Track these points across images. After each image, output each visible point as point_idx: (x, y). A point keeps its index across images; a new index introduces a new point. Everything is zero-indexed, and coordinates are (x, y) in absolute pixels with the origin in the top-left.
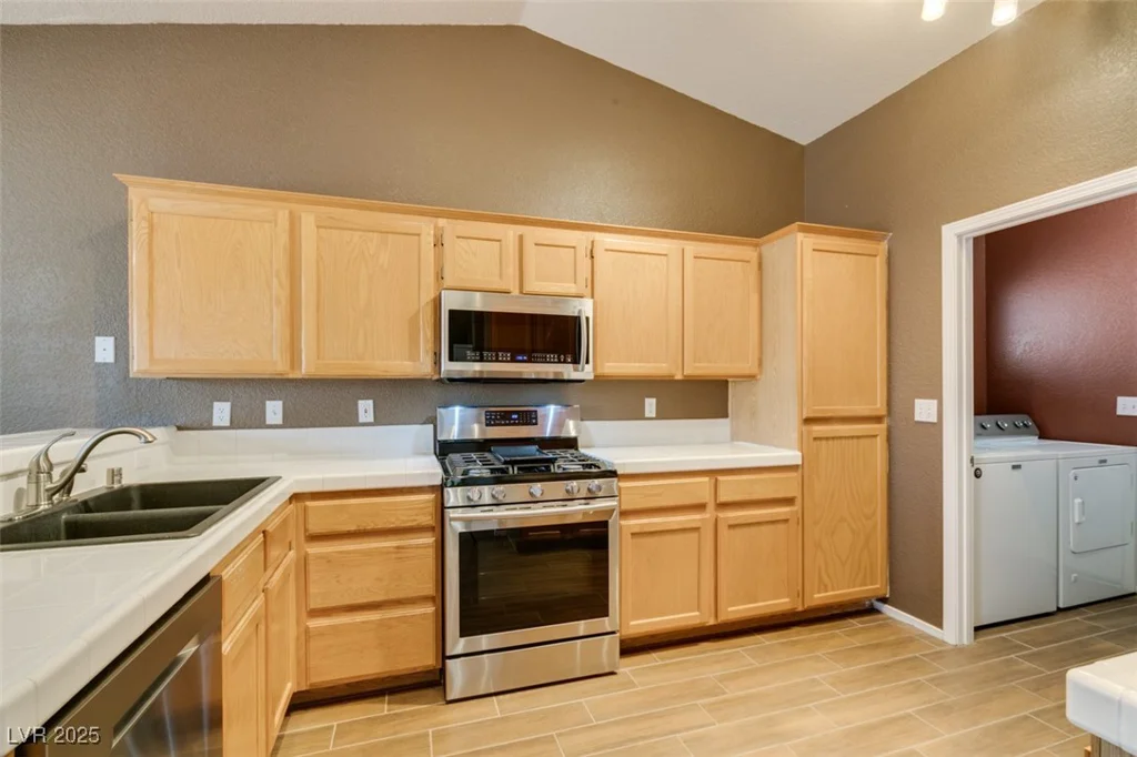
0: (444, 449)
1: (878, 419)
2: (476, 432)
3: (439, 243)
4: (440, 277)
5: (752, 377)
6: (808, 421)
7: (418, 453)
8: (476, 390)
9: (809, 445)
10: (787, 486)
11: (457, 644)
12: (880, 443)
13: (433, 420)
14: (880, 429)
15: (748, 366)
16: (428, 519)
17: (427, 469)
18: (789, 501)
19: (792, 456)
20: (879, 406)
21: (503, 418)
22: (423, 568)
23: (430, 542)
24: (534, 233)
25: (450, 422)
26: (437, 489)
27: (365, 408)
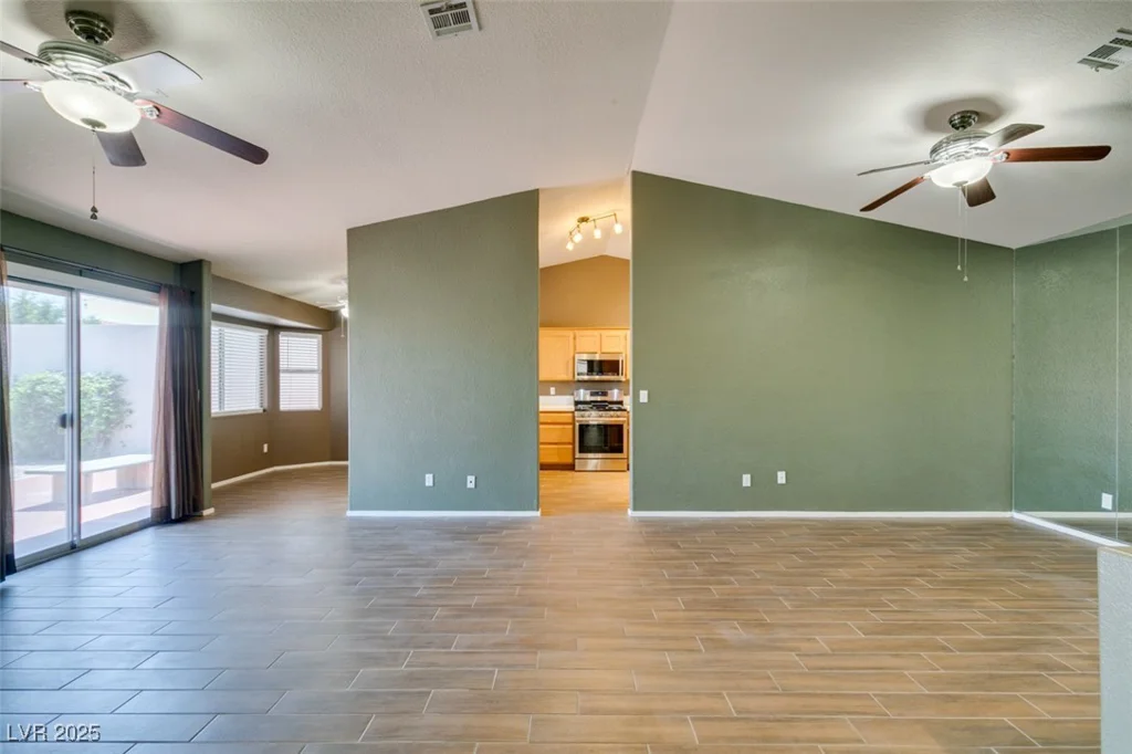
0: (577, 403)
2: (589, 398)
3: (575, 338)
4: (575, 348)
7: (569, 404)
8: (586, 385)
11: (578, 455)
13: (573, 394)
16: (570, 421)
17: (572, 408)
21: (596, 394)
22: (568, 434)
23: (571, 427)
24: (605, 333)
25: (578, 395)
26: (573, 412)
27: (553, 390)
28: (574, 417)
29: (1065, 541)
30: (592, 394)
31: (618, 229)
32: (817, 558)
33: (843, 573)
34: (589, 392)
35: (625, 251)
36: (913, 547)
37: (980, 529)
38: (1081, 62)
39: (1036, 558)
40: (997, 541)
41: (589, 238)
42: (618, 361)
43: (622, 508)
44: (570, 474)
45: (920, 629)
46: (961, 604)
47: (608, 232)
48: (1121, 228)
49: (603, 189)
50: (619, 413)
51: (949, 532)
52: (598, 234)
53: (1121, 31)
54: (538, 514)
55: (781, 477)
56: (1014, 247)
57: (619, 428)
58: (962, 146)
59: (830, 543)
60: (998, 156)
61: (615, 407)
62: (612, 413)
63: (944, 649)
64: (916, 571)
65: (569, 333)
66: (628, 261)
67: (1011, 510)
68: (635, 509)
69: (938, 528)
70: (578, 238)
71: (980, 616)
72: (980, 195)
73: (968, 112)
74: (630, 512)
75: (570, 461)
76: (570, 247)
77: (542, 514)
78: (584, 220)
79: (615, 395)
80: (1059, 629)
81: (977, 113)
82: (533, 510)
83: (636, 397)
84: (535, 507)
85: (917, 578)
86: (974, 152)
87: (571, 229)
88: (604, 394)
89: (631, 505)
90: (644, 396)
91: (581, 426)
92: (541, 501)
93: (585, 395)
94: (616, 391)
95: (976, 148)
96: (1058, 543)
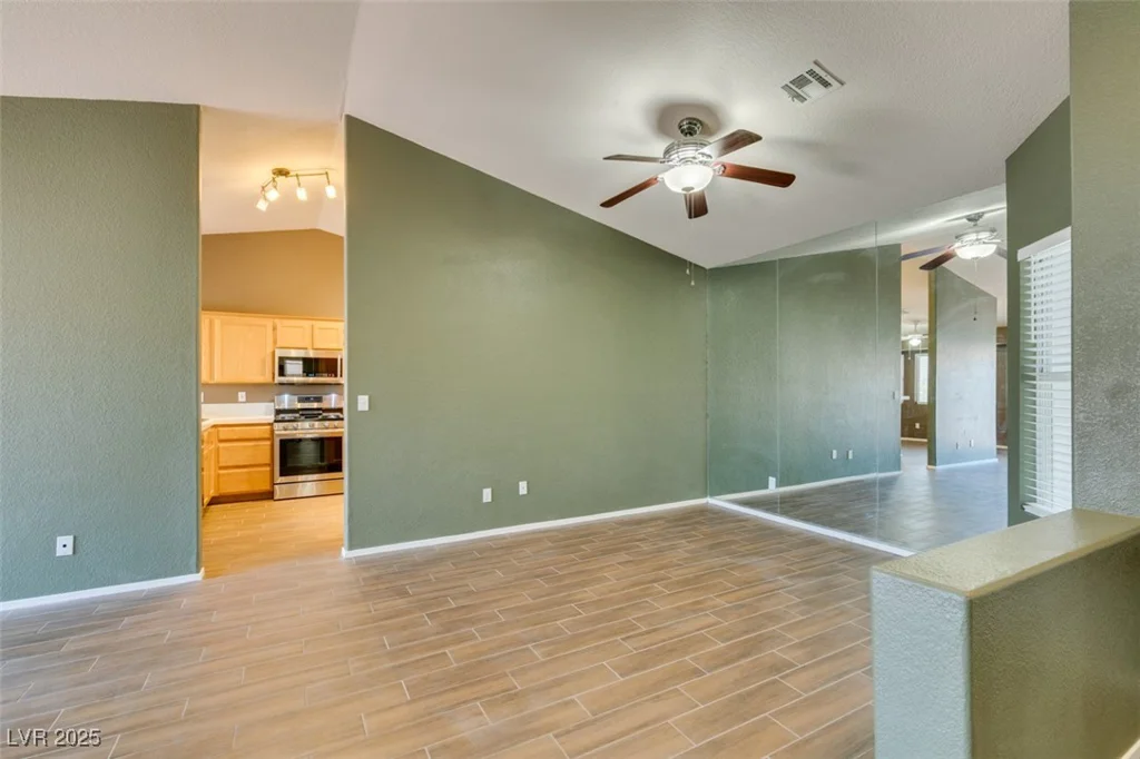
0: (278, 412)
3: (274, 329)
4: (275, 342)
7: (266, 414)
8: (291, 387)
11: (278, 479)
13: (273, 401)
16: (267, 436)
17: (271, 418)
21: (307, 400)
22: (265, 453)
23: (268, 443)
24: (318, 324)
25: (282, 402)
26: (271, 424)
27: (242, 396)
28: (272, 431)
29: (747, 520)
30: (300, 400)
31: (331, 192)
32: (561, 578)
33: (590, 593)
34: (296, 398)
35: (337, 224)
36: (645, 547)
37: (690, 518)
38: (783, 88)
39: (733, 542)
40: (704, 529)
41: (288, 200)
42: (336, 360)
43: (333, 547)
44: (267, 504)
45: (671, 651)
46: (696, 608)
47: (317, 198)
48: (780, 260)
49: (306, 132)
50: (336, 423)
51: (667, 525)
52: (302, 195)
53: (816, 63)
54: (198, 577)
55: (523, 488)
56: (707, 267)
57: (338, 441)
58: (689, 152)
59: (573, 556)
60: (717, 167)
61: (332, 415)
62: (327, 423)
63: (697, 672)
64: (652, 576)
65: (268, 322)
66: (342, 238)
67: (706, 496)
68: (351, 547)
69: (659, 522)
70: (273, 195)
71: (713, 619)
72: (698, 208)
73: (694, 119)
74: (345, 553)
75: (265, 487)
76: (262, 206)
77: (207, 576)
78: (282, 172)
79: (332, 400)
80: (771, 618)
81: (701, 122)
82: (191, 572)
83: (353, 403)
84: (194, 568)
85: (655, 585)
86: (701, 158)
87: (262, 183)
88: (319, 400)
89: (346, 542)
90: (363, 403)
91: (282, 442)
92: (204, 554)
93: (290, 401)
94: (334, 396)
95: (703, 154)
96: (743, 523)
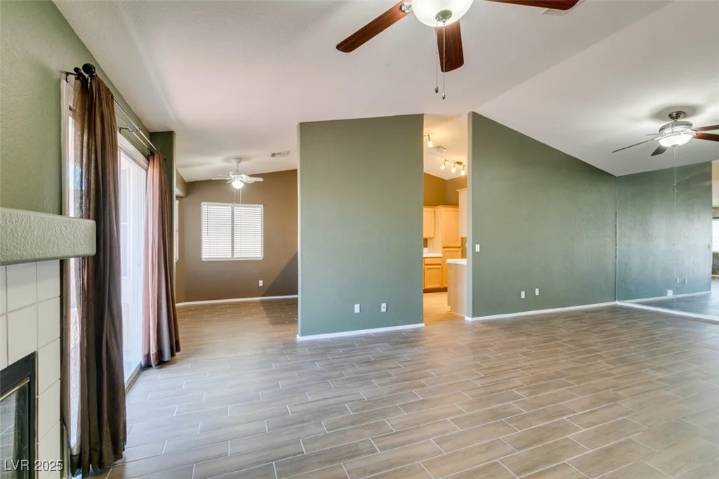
1: (460, 247)
5: (433, 238)
6: (444, 248)
9: (444, 253)
10: (439, 261)
12: (460, 252)
14: (460, 249)
15: (432, 236)
18: (440, 264)
19: (440, 255)
20: (460, 245)
54: (424, 324)
55: (537, 292)
60: (693, 134)
67: (615, 301)
68: (472, 316)
74: (470, 318)
81: (684, 113)
83: (474, 249)
90: (478, 248)
